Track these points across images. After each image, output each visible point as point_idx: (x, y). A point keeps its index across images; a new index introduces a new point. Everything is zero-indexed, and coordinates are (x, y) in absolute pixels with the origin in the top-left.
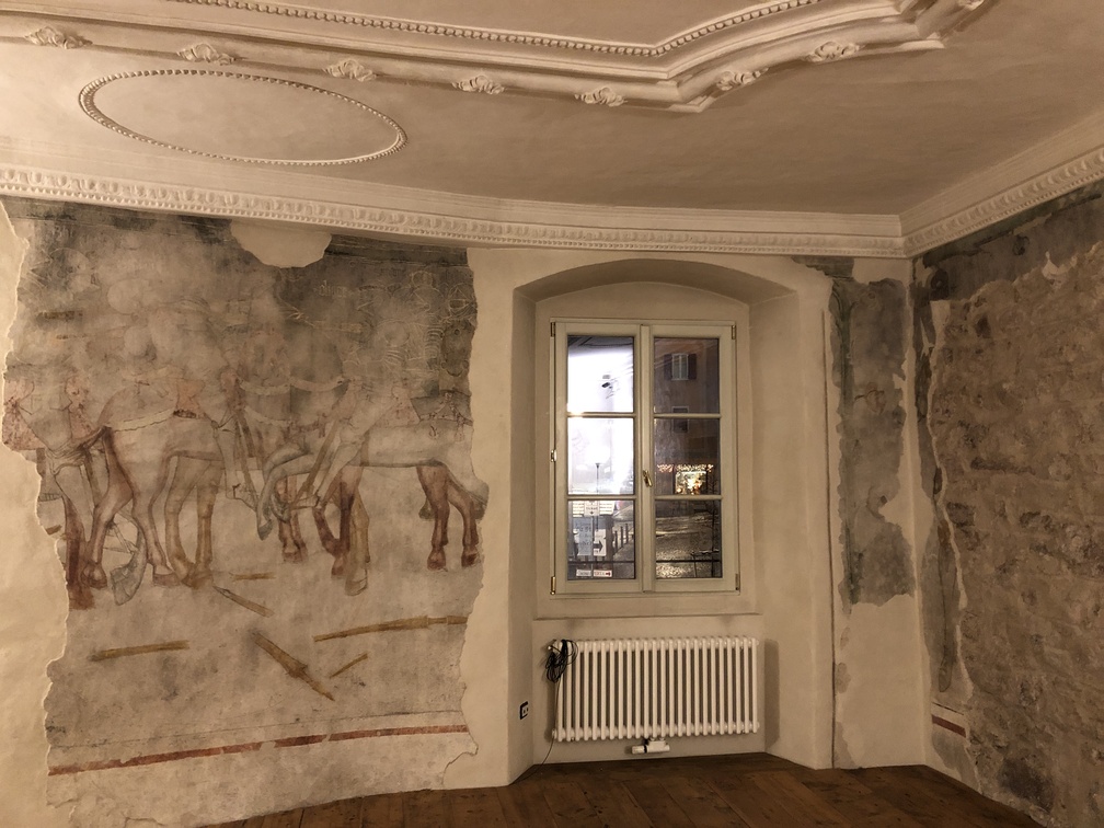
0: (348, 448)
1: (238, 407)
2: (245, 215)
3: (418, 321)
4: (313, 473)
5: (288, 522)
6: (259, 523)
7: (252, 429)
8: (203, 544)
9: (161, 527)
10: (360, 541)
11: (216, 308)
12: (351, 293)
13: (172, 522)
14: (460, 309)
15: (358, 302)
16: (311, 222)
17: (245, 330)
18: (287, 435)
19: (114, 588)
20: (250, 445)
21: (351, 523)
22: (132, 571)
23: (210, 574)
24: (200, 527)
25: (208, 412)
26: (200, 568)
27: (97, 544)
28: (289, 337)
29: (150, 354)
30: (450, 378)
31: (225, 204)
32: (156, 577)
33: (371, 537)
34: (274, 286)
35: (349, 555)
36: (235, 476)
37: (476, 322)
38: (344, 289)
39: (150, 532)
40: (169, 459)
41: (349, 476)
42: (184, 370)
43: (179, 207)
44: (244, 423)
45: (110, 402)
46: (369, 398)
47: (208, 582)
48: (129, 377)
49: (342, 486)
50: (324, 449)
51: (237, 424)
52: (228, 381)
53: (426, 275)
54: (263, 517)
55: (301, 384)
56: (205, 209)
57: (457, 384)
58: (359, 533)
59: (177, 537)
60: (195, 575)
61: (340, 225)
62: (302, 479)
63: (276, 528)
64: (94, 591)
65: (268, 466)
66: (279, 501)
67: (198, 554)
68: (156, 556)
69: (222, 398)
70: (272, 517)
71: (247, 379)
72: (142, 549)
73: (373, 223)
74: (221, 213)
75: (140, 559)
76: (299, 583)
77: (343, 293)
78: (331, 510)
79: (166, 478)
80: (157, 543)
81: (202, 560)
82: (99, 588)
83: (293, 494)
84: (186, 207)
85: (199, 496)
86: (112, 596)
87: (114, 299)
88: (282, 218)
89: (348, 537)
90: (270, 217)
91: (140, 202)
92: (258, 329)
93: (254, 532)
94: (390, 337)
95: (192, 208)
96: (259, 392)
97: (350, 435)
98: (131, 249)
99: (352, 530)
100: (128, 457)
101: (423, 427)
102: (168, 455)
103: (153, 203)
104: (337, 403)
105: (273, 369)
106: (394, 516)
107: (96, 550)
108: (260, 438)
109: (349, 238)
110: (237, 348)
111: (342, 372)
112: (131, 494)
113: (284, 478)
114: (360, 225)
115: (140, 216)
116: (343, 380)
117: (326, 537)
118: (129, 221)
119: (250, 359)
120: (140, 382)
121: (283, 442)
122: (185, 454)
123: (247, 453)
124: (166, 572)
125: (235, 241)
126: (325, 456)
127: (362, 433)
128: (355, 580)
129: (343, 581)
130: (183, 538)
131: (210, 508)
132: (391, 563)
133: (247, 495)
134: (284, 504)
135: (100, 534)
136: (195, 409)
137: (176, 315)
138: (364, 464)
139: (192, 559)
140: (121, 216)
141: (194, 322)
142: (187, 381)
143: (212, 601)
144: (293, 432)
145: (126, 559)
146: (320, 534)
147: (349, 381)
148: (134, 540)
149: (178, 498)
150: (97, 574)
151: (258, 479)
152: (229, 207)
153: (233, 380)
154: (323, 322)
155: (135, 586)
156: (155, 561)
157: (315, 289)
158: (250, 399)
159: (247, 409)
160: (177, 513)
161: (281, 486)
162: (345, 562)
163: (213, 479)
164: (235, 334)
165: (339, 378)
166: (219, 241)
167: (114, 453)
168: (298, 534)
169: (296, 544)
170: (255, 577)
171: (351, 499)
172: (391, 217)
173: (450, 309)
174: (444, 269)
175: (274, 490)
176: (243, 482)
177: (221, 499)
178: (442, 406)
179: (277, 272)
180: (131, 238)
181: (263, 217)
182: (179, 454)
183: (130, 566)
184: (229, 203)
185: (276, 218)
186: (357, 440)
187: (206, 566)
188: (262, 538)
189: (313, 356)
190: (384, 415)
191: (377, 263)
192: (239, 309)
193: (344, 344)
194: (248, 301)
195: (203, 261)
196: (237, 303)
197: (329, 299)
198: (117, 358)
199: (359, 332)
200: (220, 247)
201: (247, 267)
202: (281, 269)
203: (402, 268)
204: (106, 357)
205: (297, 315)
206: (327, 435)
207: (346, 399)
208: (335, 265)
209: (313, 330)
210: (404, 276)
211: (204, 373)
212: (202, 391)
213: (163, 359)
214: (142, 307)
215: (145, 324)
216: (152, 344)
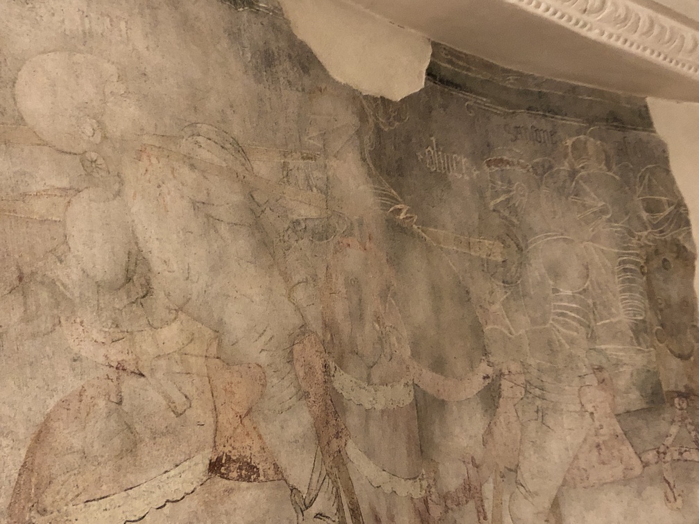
1: (335, 444)
11: (263, 167)
12: (475, 172)
14: (662, 215)
17: (322, 234)
25: (283, 462)
28: (395, 261)
30: (675, 363)
34: (358, 133)
37: (693, 245)
38: (464, 161)
42: (219, 332)
44: (351, 493)
45: (41, 436)
46: (541, 414)
53: (593, 144)
55: (428, 380)
57: (690, 378)
71: (341, 364)
87: (36, 100)
101: (652, 481)
104: (489, 431)
110: (314, 279)
111: (486, 354)
116: (490, 371)
119: (340, 309)
120: (120, 368)
125: (279, 11)
127: (547, 505)
136: (252, 447)
141: (227, 197)
142: (228, 364)
147: (501, 374)
153: (318, 365)
154: (441, 233)
157: (420, 155)
158: (353, 420)
164: (305, 242)
165: (484, 368)
173: (645, 215)
174: (618, 135)
178: (674, 430)
179: (358, 103)
189: (437, 311)
190: (576, 457)
191: (508, 114)
192: (307, 178)
193: (480, 287)
194: (321, 161)
195: (225, 43)
196: (301, 163)
197: (441, 178)
198: (52, 285)
199: (500, 259)
200: (252, 16)
201: (307, 81)
202: (366, 97)
203: (549, 128)
204: (20, 279)
205: (400, 210)
206: (489, 516)
207: (502, 418)
208: (445, 107)
209: (429, 249)
210: (555, 144)
211: (260, 344)
212: (262, 395)
213: (168, 295)
214: (105, 137)
215: (116, 187)
216: (140, 251)
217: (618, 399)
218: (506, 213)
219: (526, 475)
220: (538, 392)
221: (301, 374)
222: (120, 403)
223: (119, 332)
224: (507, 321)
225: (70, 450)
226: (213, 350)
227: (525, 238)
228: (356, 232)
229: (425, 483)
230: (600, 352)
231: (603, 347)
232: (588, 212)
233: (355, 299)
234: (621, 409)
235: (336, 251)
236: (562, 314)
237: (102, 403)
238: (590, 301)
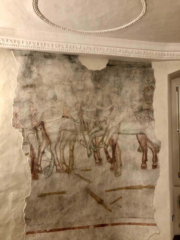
0: (114, 128)
1: (81, 115)
2: (84, 52)
3: (136, 86)
4: (103, 136)
5: (96, 152)
6: (88, 152)
7: (85, 122)
8: (71, 159)
9: (58, 153)
10: (119, 159)
11: (74, 83)
12: (114, 78)
13: (62, 152)
14: (149, 82)
15: (116, 81)
16: (104, 54)
17: (83, 90)
18: (95, 124)
19: (45, 173)
20: (85, 127)
21: (116, 153)
22: (50, 168)
23: (73, 169)
24: (70, 154)
25: (73, 117)
26: (70, 167)
27: (39, 159)
28: (96, 93)
29: (55, 98)
30: (146, 105)
31: (77, 49)
32: (57, 170)
33: (122, 157)
34: (91, 76)
35: (115, 164)
36: (80, 137)
37: (155, 86)
38: (112, 77)
39: (55, 155)
40: (61, 132)
41: (114, 137)
42: (65, 103)
43: (64, 50)
44: (83, 120)
45: (43, 113)
46: (120, 112)
47: (72, 172)
48: (49, 105)
49: (112, 140)
50: (107, 129)
51: (81, 120)
52: (78, 107)
53: (138, 71)
54: (89, 150)
55: (99, 107)
56: (71, 51)
57: (149, 107)
58: (118, 156)
59: (63, 157)
60: (69, 169)
61: (113, 55)
62: (100, 138)
63: (93, 154)
64: (39, 174)
65: (90, 133)
66: (94, 145)
67: (70, 163)
68: (57, 163)
69: (76, 112)
70: (92, 150)
71: (84, 106)
72: (53, 161)
73: (123, 54)
74: (76, 52)
75: (52, 164)
76: (100, 172)
77: (112, 78)
78: (109, 148)
79: (60, 138)
80: (57, 159)
81: (71, 164)
82: (40, 173)
83: (98, 143)
84: (65, 50)
85: (70, 144)
86: (44, 176)
87: (44, 81)
88: (95, 53)
89: (115, 157)
90: (91, 53)
91: (52, 49)
92: (87, 90)
93: (86, 155)
94: (127, 92)
95: (67, 50)
96: (87, 110)
97: (114, 124)
98: (49, 65)
99: (116, 155)
100: (49, 131)
101: (138, 121)
102: (61, 130)
103: (56, 49)
104: (110, 114)
105: (91, 103)
106: (129, 151)
107: (39, 161)
108: (88, 125)
109: (114, 61)
110: (81, 96)
111: (112, 104)
112: (50, 143)
113: (95, 138)
114: (119, 54)
115: (52, 55)
116: (112, 106)
117: (108, 157)
118: (49, 56)
119: (84, 100)
120: (52, 107)
121: (94, 126)
122: (66, 130)
123: (84, 130)
124: (60, 168)
125: (80, 62)
126: (107, 130)
127: (118, 123)
128: (117, 172)
129: (114, 172)
130: (65, 157)
131: (73, 147)
132: (129, 167)
133: (84, 143)
134: (95, 146)
135: (40, 155)
136: (68, 115)
137: (63, 86)
138: (119, 133)
139: (68, 164)
140: (46, 54)
141: (68, 88)
142: (66, 107)
143: (74, 178)
144: (97, 123)
145: (48, 164)
146: (106, 156)
147: (114, 107)
148: (50, 158)
149: (64, 144)
150: (40, 169)
151: (87, 138)
152: (78, 50)
153: (80, 106)
154: (106, 88)
155: (51, 172)
156: (57, 165)
157: (104, 77)
158: (85, 112)
159: (84, 116)
160: (63, 149)
161: (94, 140)
162: (114, 166)
163: (74, 138)
164: (80, 92)
165: (111, 106)
166: (75, 62)
167: (44, 130)
168: (100, 156)
169: (99, 159)
170: (87, 170)
171: (116, 145)
172: (129, 51)
173: (146, 82)
174: (144, 69)
175: (92, 142)
176: (83, 139)
177: (76, 144)
178: (144, 114)
179: (92, 72)
180: (49, 62)
181: (89, 53)
182: (64, 130)
183: (49, 166)
184: (79, 49)
185: (93, 53)
186: (116, 125)
187: (72, 166)
188: (89, 157)
189: (103, 99)
190: (125, 118)
191: (122, 68)
192: (81, 84)
193: (112, 95)
194: (84, 81)
195: (70, 68)
196: (81, 82)
197: (108, 80)
198: (45, 99)
199: (117, 91)
200: (75, 64)
201: (83, 71)
202: (94, 71)
203: (130, 70)
204: (42, 99)
205: (98, 86)
206: (107, 124)
207: (113, 112)
208: (109, 69)
209: (103, 91)
210: (131, 72)
211: (71, 104)
212: (70, 110)
213: (59, 99)
214: (52, 83)
215: (53, 89)
216: (56, 95)
217: (134, 110)
218: (119, 84)
219: (116, 119)
220: (120, 109)
221: (77, 107)
222: (52, 110)
223: (52, 104)
224: (116, 99)
225: (46, 115)
226: (64, 105)
227: (122, 87)
228: (89, 90)
229: (96, 120)
230: (132, 103)
231: (133, 103)
232: (135, 82)
233: (87, 98)
234: (134, 111)
235: (85, 92)
236: (127, 98)
237: (50, 110)
238: (132, 96)
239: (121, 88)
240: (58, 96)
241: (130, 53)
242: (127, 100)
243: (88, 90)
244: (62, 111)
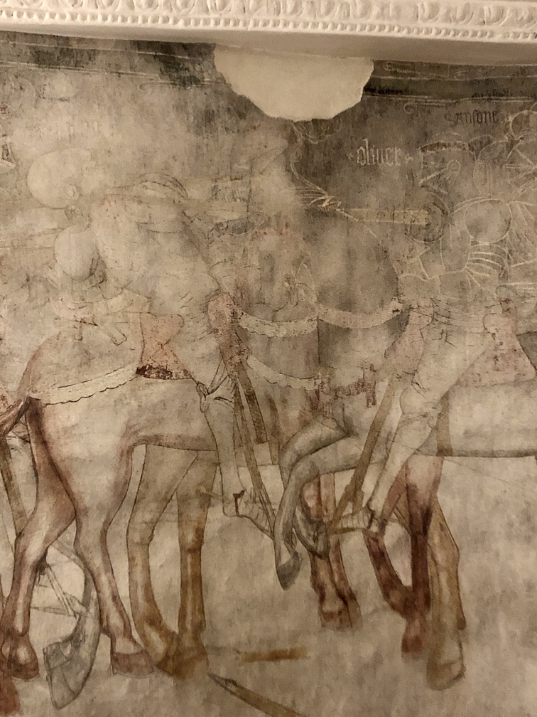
0: (416, 424)
1: (237, 359)
2: (240, 27)
3: (524, 197)
4: (360, 468)
5: (324, 556)
6: (278, 559)
7: (259, 394)
8: (190, 597)
9: (121, 567)
10: (446, 590)
11: (197, 192)
12: (408, 159)
13: (139, 560)
15: (419, 174)
16: (347, 31)
17: (242, 228)
18: (315, 406)
19: (50, 678)
20: (259, 423)
21: (429, 557)
22: (77, 647)
23: (202, 652)
24: (184, 568)
25: (191, 369)
26: (187, 642)
27: (21, 601)
28: (312, 238)
29: (96, 273)
31: (207, 10)
32: (115, 658)
33: (465, 584)
34: (285, 153)
35: (429, 617)
36: (237, 478)
38: (397, 152)
39: (104, 579)
40: (130, 451)
41: (421, 473)
42: (150, 298)
43: (135, 20)
44: (248, 384)
45: (35, 356)
46: (445, 336)
47: (199, 666)
48: (64, 314)
49: (410, 491)
50: (376, 427)
51: (236, 387)
52: (220, 316)
53: (534, 116)
54: (283, 547)
55: (333, 316)
56: (176, 21)
58: (443, 578)
59: (148, 587)
60: (179, 654)
61: (395, 34)
62: (344, 480)
63: (307, 568)
64: (19, 684)
65: (289, 457)
66: (308, 519)
67: (182, 617)
68: (115, 621)
69: (212, 344)
70: (299, 547)
71: (248, 310)
72: (93, 610)
73: (451, 26)
74: (201, 27)
75: (90, 626)
76: (349, 665)
77: (395, 159)
78: (394, 533)
79: (127, 483)
80: (115, 598)
81: (189, 627)
82: (27, 678)
83: (331, 507)
84: (145, 21)
85: (180, 514)
86: (47, 692)
87: (38, 184)
88: (300, 29)
89: (426, 583)
90: (280, 28)
91: (73, 17)
92: (262, 227)
93: (271, 577)
94: (476, 228)
95: (155, 20)
96: (269, 331)
97: (417, 401)
98: (61, 100)
99: (431, 570)
100: (66, 449)
102: (131, 443)
103: (94, 17)
104: (393, 347)
105: (289, 294)
106: (501, 545)
107: (20, 612)
108: (273, 409)
109: (403, 65)
110: (232, 259)
111: (398, 294)
112: (74, 513)
113: (315, 478)
114: (428, 31)
115: (75, 46)
116: (400, 306)
117: (389, 583)
118: (57, 54)
119: (252, 277)
120: (83, 321)
121: (309, 416)
122: (156, 440)
123: (253, 437)
124: (131, 649)
125: (222, 80)
126: (378, 438)
127: (438, 397)
128: (442, 661)
129: (422, 663)
130: (158, 588)
131: (200, 533)
132: (502, 631)
133: (257, 509)
134: (316, 523)
135: (26, 580)
136: (168, 363)
137: (135, 207)
138: (444, 452)
139: (173, 626)
140: (46, 46)
141: (164, 217)
142: (155, 316)
143: (208, 702)
144: (325, 398)
145: (67, 627)
146: (379, 578)
147: (411, 308)
148: (79, 593)
149: (148, 517)
150: (23, 654)
151: (273, 480)
152: (213, 16)
153: (227, 312)
154: (365, 210)
155: (83, 673)
156: (113, 629)
157: (350, 156)
158: (255, 344)
159: (252, 361)
160: (146, 543)
161: (310, 492)
162: (424, 629)
163: (200, 484)
164: (227, 236)
165: (395, 304)
166: (195, 81)
167: (44, 443)
168: (343, 578)
169: (340, 595)
170: (276, 656)
171: (427, 515)
172: (482, 11)
175: (300, 499)
176: (250, 486)
177: (216, 517)
179: (288, 129)
180: (61, 82)
181: (270, 28)
182: (146, 441)
183: (74, 639)
184: (214, 8)
185: (290, 29)
186: (429, 409)
187: (196, 638)
188: (284, 585)
189: (350, 269)
190: (472, 366)
191: (450, 104)
192: (233, 193)
193: (400, 246)
194: (246, 179)
195: (173, 115)
196: (229, 184)
197: (373, 170)
198: (45, 281)
199: (424, 223)
200: (198, 91)
201: (243, 124)
202: (296, 124)
203: (492, 109)
204: (28, 280)
205: (323, 200)
206: (379, 403)
207: (406, 339)
208: (381, 113)
209: (350, 224)
210: (496, 122)
211: (182, 303)
212: (179, 332)
213: (117, 280)
214: (81, 195)
215: (87, 223)
216: (100, 257)
217: (520, 324)
218: (436, 187)
219: (423, 377)
220: (444, 319)
221: (213, 318)
222: (81, 339)
223: (84, 303)
224: (423, 270)
225: (52, 363)
226: (146, 309)
227: (452, 204)
228: (273, 223)
229: (319, 382)
230: (510, 288)
231: (513, 284)
232: (521, 176)
233: (267, 268)
234: (521, 331)
235: (253, 239)
236: (478, 261)
237: (70, 340)
238: (506, 250)
239: (448, 209)
240: (110, 263)
241: (490, 23)
242: (481, 269)
243: (267, 224)
244: (133, 343)
